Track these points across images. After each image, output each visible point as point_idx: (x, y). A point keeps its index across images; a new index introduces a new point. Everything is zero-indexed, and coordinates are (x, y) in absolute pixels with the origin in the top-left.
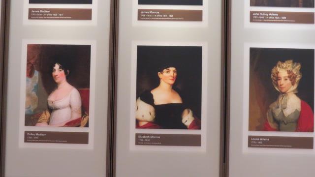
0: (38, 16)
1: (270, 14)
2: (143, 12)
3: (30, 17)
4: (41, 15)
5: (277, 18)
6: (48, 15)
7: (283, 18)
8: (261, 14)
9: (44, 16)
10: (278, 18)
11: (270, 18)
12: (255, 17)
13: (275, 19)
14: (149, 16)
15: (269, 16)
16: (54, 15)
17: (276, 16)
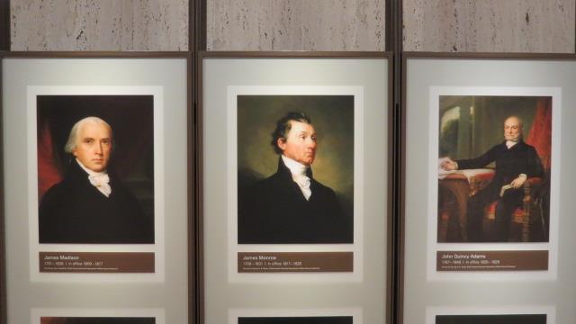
0: (57, 266)
1: (472, 256)
2: (247, 258)
3: (43, 268)
4: (62, 264)
5: (483, 262)
6: (74, 264)
7: (494, 262)
8: (457, 256)
9: (68, 266)
10: (486, 262)
11: (472, 262)
12: (446, 262)
13: (480, 264)
14: (257, 264)
15: (470, 259)
16: (87, 264)
17: (483, 259)
